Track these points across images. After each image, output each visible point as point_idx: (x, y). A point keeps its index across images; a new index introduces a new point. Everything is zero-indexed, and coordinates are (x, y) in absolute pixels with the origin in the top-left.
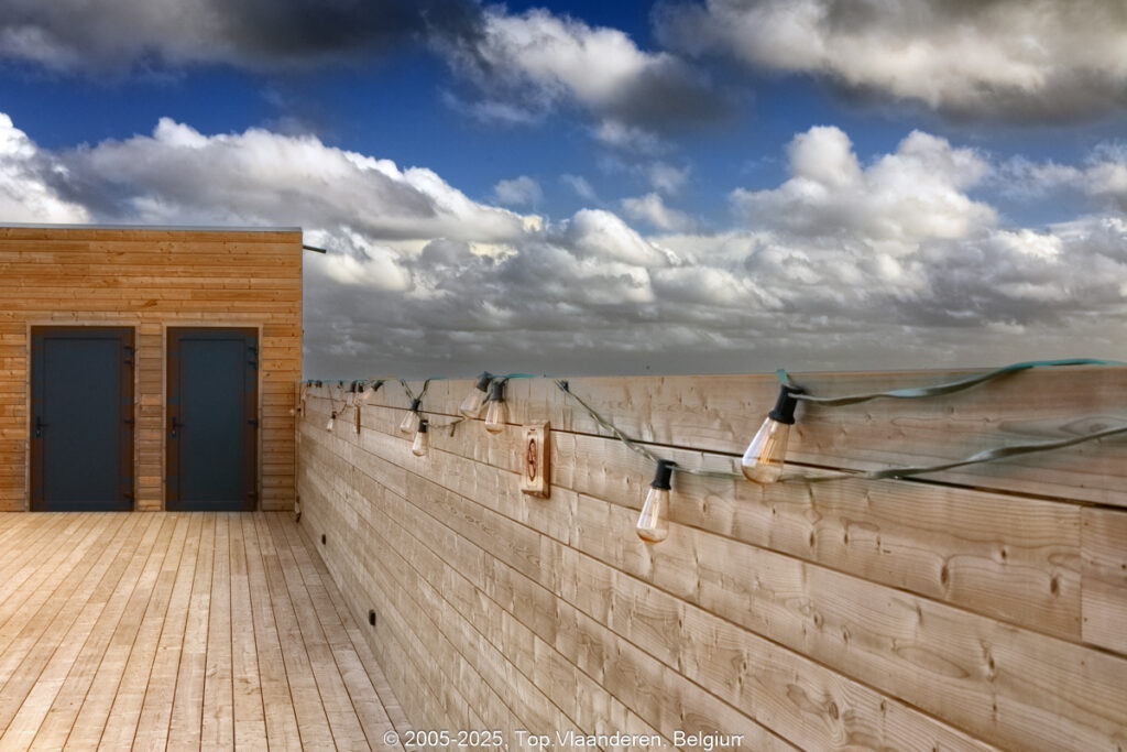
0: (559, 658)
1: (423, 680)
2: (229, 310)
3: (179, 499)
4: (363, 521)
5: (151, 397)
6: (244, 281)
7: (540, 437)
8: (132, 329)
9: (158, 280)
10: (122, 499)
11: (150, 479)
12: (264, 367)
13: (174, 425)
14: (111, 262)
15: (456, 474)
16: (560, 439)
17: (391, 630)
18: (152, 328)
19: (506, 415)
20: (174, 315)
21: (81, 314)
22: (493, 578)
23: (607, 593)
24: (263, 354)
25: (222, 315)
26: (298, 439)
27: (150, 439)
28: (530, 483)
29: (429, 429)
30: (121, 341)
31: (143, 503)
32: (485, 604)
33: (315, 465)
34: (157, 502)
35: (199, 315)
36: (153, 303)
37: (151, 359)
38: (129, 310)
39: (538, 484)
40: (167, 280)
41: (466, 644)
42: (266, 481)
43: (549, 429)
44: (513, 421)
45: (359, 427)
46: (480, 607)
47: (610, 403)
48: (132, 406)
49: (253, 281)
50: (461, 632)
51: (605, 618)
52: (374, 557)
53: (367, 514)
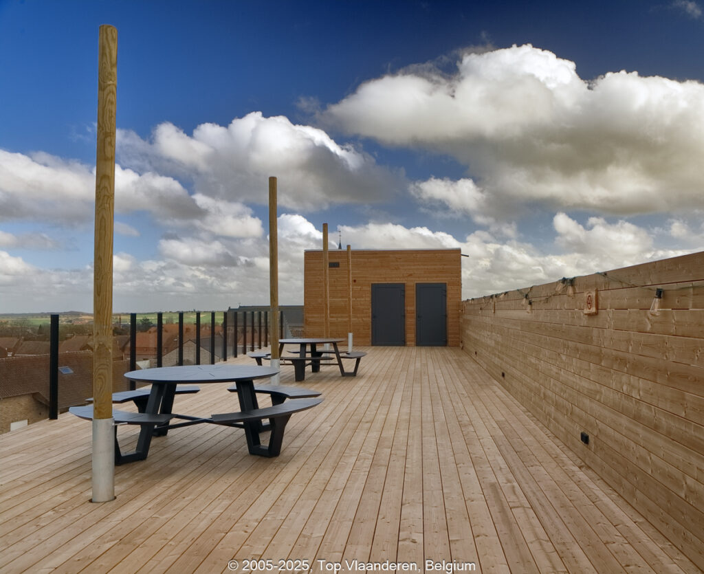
0: (603, 368)
1: (531, 391)
2: (437, 277)
3: (420, 342)
4: (497, 343)
5: (411, 308)
6: (441, 267)
7: (593, 294)
8: (404, 284)
9: (413, 267)
10: (401, 342)
11: (411, 335)
12: (449, 296)
13: (418, 317)
14: (397, 261)
15: (547, 316)
16: (602, 294)
17: (513, 377)
18: (411, 283)
19: (574, 290)
20: (417, 279)
21: (388, 279)
22: (568, 348)
23: (628, 341)
24: (448, 292)
25: (434, 279)
26: (461, 321)
27: (411, 322)
28: (588, 310)
29: (533, 303)
30: (401, 288)
31: (408, 343)
32: (564, 358)
33: (471, 329)
34: (413, 343)
35: (426, 279)
36: (411, 275)
37: (411, 294)
38: (404, 277)
39: (593, 310)
40: (416, 267)
41: (554, 374)
42: (449, 336)
43: (597, 291)
44: (577, 291)
45: (495, 310)
46: (561, 359)
47: (629, 276)
48: (404, 310)
49: (445, 267)
50: (551, 370)
51: (628, 349)
52: (503, 353)
53: (500, 339)
